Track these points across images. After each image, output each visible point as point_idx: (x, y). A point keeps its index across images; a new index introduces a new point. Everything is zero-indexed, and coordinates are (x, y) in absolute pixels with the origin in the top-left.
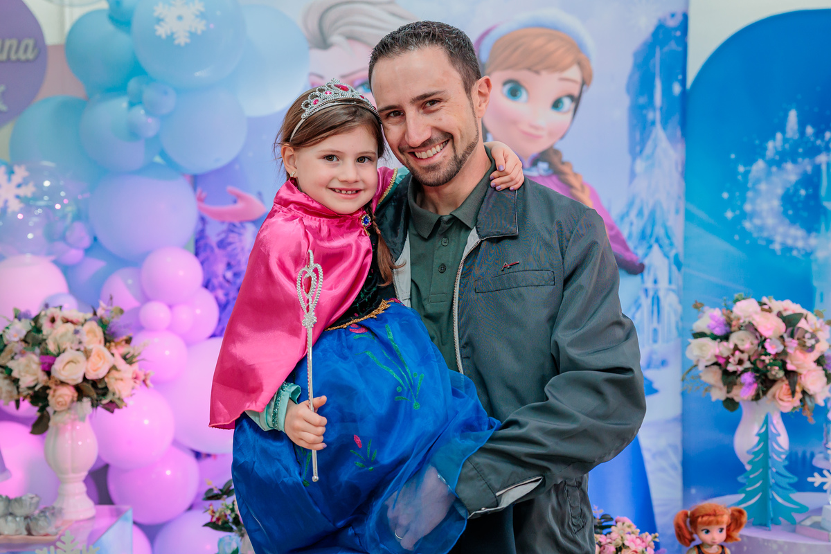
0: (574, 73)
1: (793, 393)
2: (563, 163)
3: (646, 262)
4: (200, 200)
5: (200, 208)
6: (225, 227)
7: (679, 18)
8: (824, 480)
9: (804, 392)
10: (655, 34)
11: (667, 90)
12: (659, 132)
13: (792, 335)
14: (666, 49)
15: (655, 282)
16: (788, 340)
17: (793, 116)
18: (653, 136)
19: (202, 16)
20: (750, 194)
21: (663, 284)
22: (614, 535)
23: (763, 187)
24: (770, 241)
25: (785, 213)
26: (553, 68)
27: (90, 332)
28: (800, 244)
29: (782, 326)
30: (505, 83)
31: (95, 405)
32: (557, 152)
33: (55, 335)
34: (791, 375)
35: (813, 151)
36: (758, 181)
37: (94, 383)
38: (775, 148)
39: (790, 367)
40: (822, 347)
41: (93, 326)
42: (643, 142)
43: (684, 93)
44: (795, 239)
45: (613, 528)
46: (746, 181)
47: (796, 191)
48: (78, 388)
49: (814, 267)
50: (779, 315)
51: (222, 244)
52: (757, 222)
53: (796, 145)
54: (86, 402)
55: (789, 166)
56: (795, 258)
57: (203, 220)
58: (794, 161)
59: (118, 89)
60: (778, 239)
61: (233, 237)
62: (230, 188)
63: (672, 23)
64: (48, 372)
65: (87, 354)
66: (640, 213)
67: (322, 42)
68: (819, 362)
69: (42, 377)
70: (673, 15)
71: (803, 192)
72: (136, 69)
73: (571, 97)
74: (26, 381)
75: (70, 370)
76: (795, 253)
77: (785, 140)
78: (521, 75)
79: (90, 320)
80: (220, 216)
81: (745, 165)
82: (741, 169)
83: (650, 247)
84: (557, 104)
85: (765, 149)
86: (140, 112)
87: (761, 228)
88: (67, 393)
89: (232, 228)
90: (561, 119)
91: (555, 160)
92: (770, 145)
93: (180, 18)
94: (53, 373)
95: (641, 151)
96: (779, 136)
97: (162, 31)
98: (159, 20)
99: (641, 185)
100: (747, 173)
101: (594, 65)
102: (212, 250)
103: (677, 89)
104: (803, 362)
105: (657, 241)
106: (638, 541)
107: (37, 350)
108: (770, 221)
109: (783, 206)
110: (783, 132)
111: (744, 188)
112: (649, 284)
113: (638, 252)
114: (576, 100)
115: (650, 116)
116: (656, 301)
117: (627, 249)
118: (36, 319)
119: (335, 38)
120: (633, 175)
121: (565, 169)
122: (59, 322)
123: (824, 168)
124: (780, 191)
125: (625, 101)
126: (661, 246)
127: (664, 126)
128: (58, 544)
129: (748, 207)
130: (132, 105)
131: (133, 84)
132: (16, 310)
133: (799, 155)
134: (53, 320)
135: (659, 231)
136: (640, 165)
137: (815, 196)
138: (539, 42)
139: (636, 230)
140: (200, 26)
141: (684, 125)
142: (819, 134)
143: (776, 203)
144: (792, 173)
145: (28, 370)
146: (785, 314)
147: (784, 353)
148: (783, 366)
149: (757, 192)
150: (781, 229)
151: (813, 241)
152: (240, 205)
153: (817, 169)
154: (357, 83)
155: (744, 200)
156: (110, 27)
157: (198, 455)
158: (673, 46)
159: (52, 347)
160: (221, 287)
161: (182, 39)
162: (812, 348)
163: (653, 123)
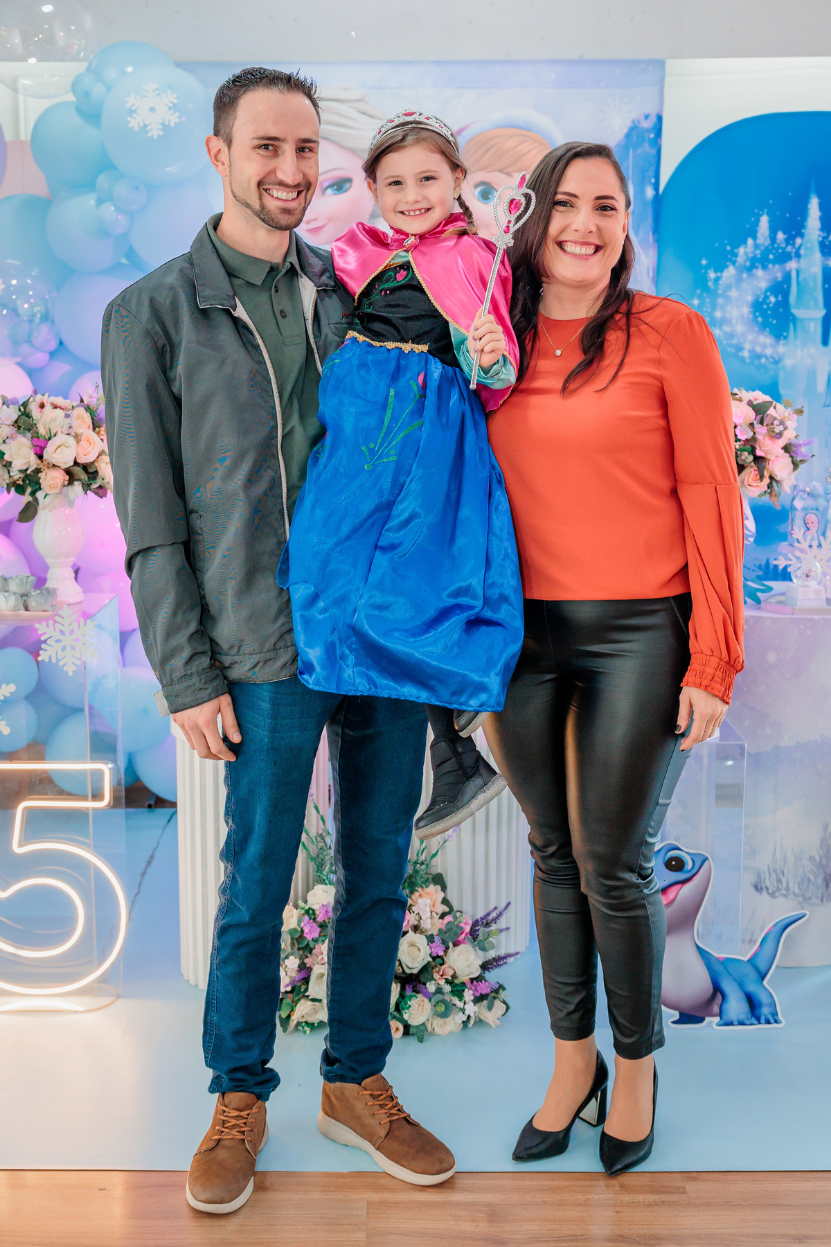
1: (762, 477)
7: (653, 119)
8: (789, 563)
9: (771, 478)
10: (628, 136)
11: (640, 191)
13: (761, 422)
14: (640, 151)
16: (757, 426)
17: (764, 221)
19: (174, 107)
20: (720, 301)
23: (733, 293)
24: (740, 348)
25: (756, 317)
26: (525, 170)
27: (79, 417)
28: (769, 352)
29: (752, 413)
30: (476, 186)
31: (86, 487)
33: (46, 420)
34: (758, 460)
35: (784, 258)
36: (729, 287)
37: (85, 467)
38: (746, 253)
39: (759, 453)
40: (789, 435)
41: (81, 410)
43: (657, 196)
44: (764, 346)
46: (716, 289)
47: (766, 297)
48: (68, 472)
49: (782, 375)
50: (750, 403)
52: (727, 329)
53: (767, 251)
54: (77, 486)
55: (760, 273)
56: (764, 366)
58: (764, 267)
59: (88, 185)
60: (747, 346)
63: (646, 125)
64: (40, 457)
65: (77, 437)
68: (786, 448)
69: (34, 462)
70: (647, 117)
71: (772, 299)
72: (105, 164)
74: (18, 465)
75: (62, 453)
76: (763, 360)
77: (756, 246)
78: (493, 177)
79: (78, 406)
81: (716, 272)
82: (712, 275)
85: (736, 255)
86: (109, 209)
87: (731, 336)
88: (59, 477)
92: (741, 250)
93: (152, 109)
94: (45, 456)
96: (750, 241)
97: (134, 123)
98: (131, 112)
100: (717, 280)
103: (650, 192)
104: (771, 448)
107: (29, 435)
108: (740, 329)
109: (754, 313)
110: (755, 238)
111: (713, 294)
118: (25, 405)
122: (48, 408)
123: (794, 274)
124: (750, 298)
128: (57, 618)
129: (718, 314)
130: (100, 202)
131: (102, 180)
132: (3, 397)
133: (769, 261)
134: (42, 406)
137: (785, 303)
138: (512, 143)
140: (173, 119)
141: (656, 229)
142: (790, 240)
143: (746, 310)
144: (762, 280)
145: (21, 455)
146: (755, 403)
147: (754, 439)
148: (753, 451)
149: (728, 298)
150: (750, 337)
151: (781, 349)
153: (787, 277)
154: (326, 184)
155: (714, 307)
156: (77, 120)
158: (647, 149)
159: (42, 431)
161: (155, 132)
162: (780, 435)
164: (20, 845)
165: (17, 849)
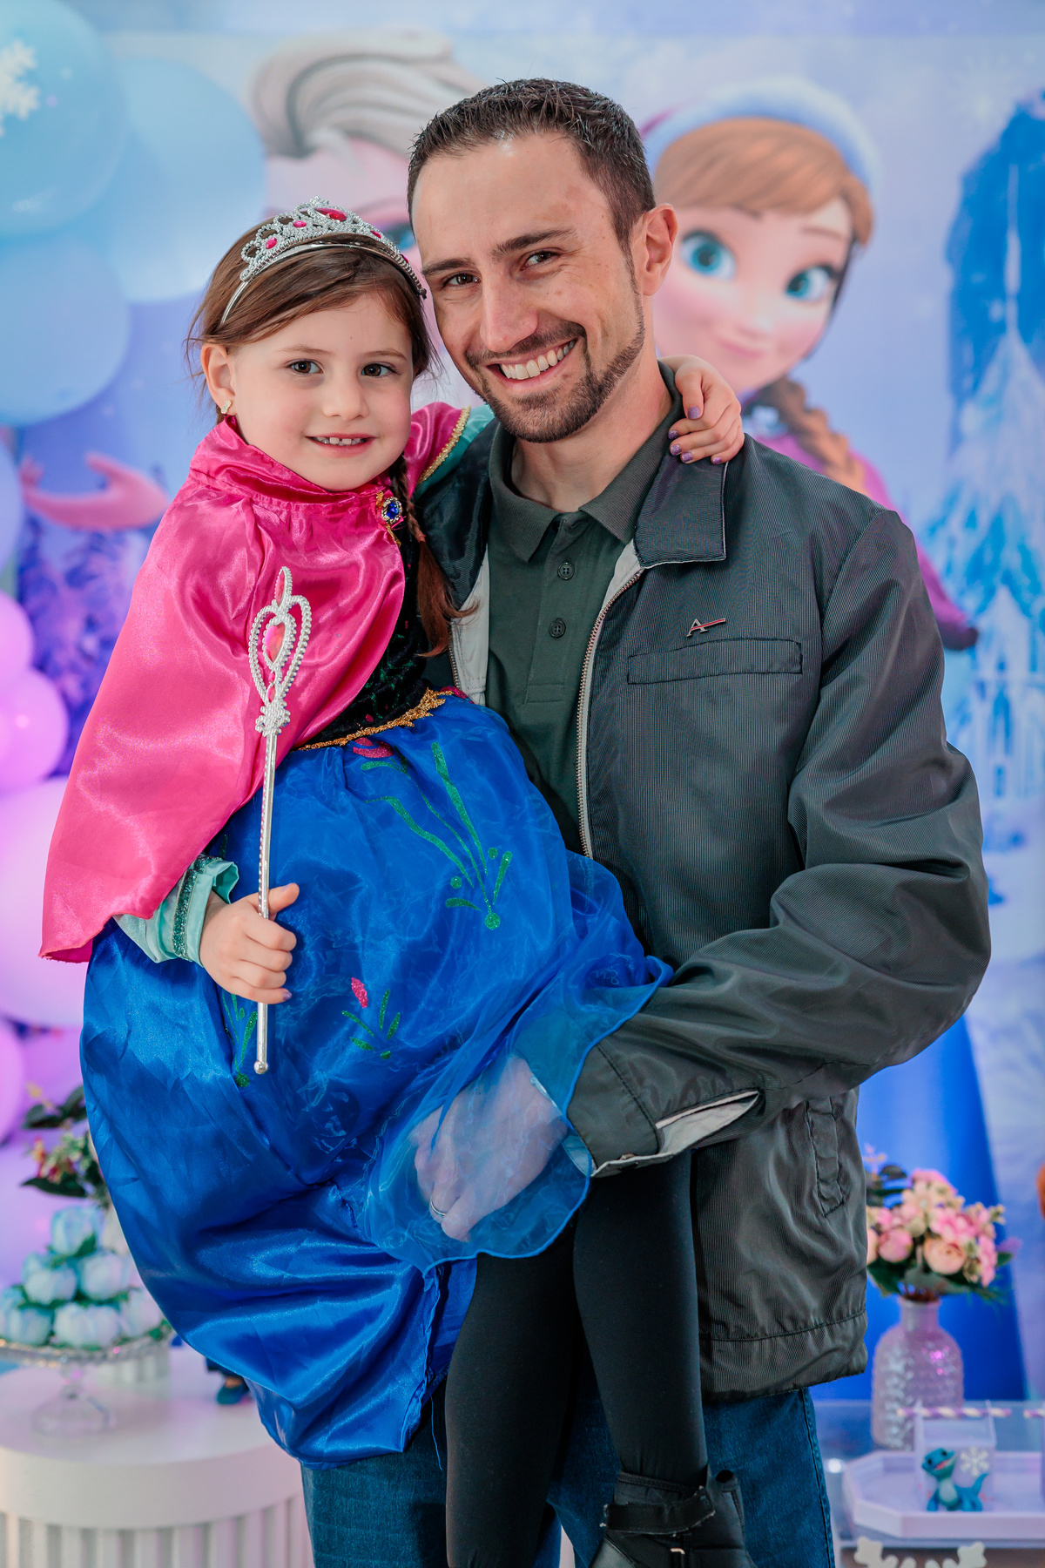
0: (834, 217)
2: (809, 411)
3: (983, 624)
4: (28, 481)
5: (27, 500)
6: (80, 541)
10: (1010, 134)
12: (1013, 348)
14: (1032, 167)
15: (1002, 666)
18: (1000, 354)
19: (30, 77)
21: (1018, 671)
22: (906, 1210)
26: (792, 205)
30: (686, 237)
32: (796, 389)
42: (979, 368)
45: (906, 1195)
51: (76, 578)
57: (34, 525)
61: (99, 563)
62: (93, 457)
66: (971, 521)
67: (296, 145)
73: (828, 269)
78: (721, 221)
80: (71, 517)
83: (990, 593)
84: (796, 285)
89: (97, 544)
90: (808, 314)
91: (791, 403)
95: (976, 385)
99: (973, 458)
101: (879, 200)
102: (53, 589)
105: (1008, 579)
106: (961, 1223)
112: (988, 672)
113: (964, 602)
114: (838, 275)
115: (995, 311)
116: (1003, 707)
117: (943, 598)
119: (323, 135)
120: (956, 438)
121: (812, 423)
125: (943, 279)
126: (1015, 592)
127: (1026, 335)
135: (1011, 558)
136: (972, 417)
138: (759, 149)
139: (962, 555)
140: (25, 100)
152: (113, 495)
157: (21, 1030)
160: (74, 669)
163: (1001, 327)
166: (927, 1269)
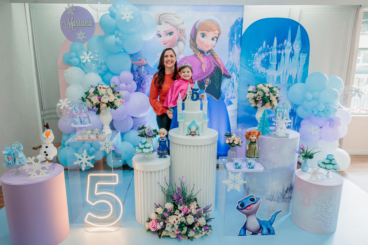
0: (217, 32)
1: (271, 105)
2: (214, 53)
3: (231, 75)
4: (132, 60)
5: (132, 62)
6: (138, 67)
7: (241, 19)
8: (276, 124)
9: (273, 105)
10: (235, 23)
11: (238, 36)
12: (235, 46)
13: (271, 92)
14: (238, 26)
15: (233, 80)
16: (270, 93)
17: (265, 42)
18: (234, 47)
19: (132, 15)
20: (254, 60)
21: (235, 80)
22: (232, 138)
23: (257, 59)
24: (258, 71)
25: (262, 64)
26: (212, 30)
27: (109, 91)
28: (264, 72)
29: (269, 90)
30: (201, 34)
31: (111, 108)
32: (212, 50)
33: (102, 91)
34: (271, 101)
35: (268, 51)
36: (256, 57)
37: (111, 103)
38: (260, 50)
39: (270, 99)
40: (277, 95)
41: (110, 89)
42: (232, 49)
43: (241, 37)
44: (263, 70)
45: (232, 136)
46: (254, 58)
47: (264, 60)
48: (107, 104)
49: (267, 77)
50: (268, 87)
51: (137, 71)
52: (256, 67)
53: (265, 49)
54: (109, 107)
55: (263, 54)
56: (263, 75)
57: (132, 65)
58: (264, 53)
59: (113, 33)
60: (260, 70)
61: (139, 69)
62: (138, 57)
63: (239, 20)
64: (100, 101)
65: (109, 96)
66: (230, 64)
67: (160, 24)
68: (276, 98)
69: (98, 102)
70: (240, 18)
71: (266, 60)
72: (117, 28)
73: (216, 37)
74: (95, 102)
75: (105, 100)
76: (263, 73)
77: (263, 48)
78: (205, 32)
79: (109, 88)
80: (136, 64)
81: (254, 54)
82: (253, 55)
83: (233, 72)
84: (213, 39)
85: (258, 50)
86: (118, 38)
87: (256, 68)
88: (104, 105)
89: (139, 67)
90: (214, 42)
91: (212, 52)
92: (259, 49)
93: (127, 15)
94: (101, 101)
95: (231, 50)
96: (261, 47)
97: (123, 18)
98: (122, 16)
99: (231, 58)
100: (254, 55)
101: (222, 30)
102: (135, 72)
103: (240, 36)
104: (273, 98)
105: (234, 71)
106: (238, 139)
107: (97, 95)
108: (258, 66)
109: (261, 63)
110: (262, 46)
111: (253, 59)
112: (232, 80)
113: (230, 73)
114: (217, 38)
115: (234, 42)
116: (233, 84)
117: (227, 73)
118: (96, 87)
119: (162, 22)
120: (229, 56)
121: (214, 54)
122: (102, 88)
123: (270, 54)
124: (261, 60)
125: (228, 38)
126: (234, 72)
127: (236, 45)
129: (254, 63)
130: (116, 37)
131: (116, 32)
132: (91, 85)
133: (265, 51)
134: (100, 88)
135: (234, 68)
136: (231, 53)
137: (268, 61)
138: (209, 24)
139: (229, 68)
140: (132, 17)
141: (241, 44)
142: (270, 47)
143: (260, 62)
144: (263, 56)
145: (95, 100)
147: (269, 96)
149: (256, 60)
150: (260, 68)
151: (267, 71)
152: (141, 62)
153: (269, 55)
154: (168, 33)
155: (253, 62)
156: (110, 18)
157: (133, 117)
158: (239, 26)
159: (100, 94)
160: (137, 80)
161: (128, 21)
162: (276, 95)
163: (234, 44)
164: (97, 193)
165: (96, 194)
166: (234, 144)
